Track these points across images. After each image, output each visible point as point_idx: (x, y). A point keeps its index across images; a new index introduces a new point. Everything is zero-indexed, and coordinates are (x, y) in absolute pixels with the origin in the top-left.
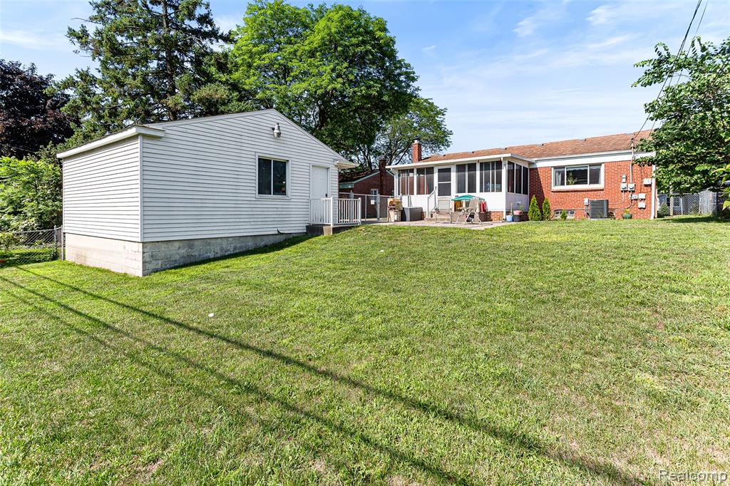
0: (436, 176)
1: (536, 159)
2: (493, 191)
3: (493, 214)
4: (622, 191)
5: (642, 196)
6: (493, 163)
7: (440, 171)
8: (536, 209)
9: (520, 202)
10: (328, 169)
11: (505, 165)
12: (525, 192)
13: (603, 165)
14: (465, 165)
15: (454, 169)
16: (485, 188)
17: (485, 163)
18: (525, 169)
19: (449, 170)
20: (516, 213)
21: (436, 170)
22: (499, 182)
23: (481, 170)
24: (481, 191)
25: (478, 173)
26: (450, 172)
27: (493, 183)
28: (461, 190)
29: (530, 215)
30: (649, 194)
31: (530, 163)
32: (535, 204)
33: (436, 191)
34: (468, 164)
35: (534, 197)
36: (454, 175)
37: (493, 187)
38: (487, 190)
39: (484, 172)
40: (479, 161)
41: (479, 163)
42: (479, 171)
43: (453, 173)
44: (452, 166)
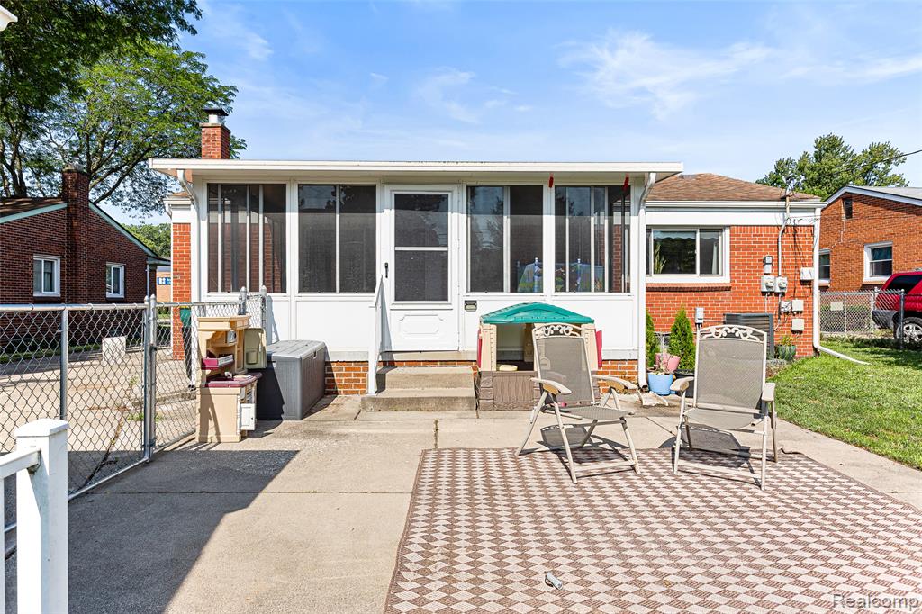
0: (385, 221)
2: (598, 288)
4: (764, 293)
5: (798, 305)
7: (402, 203)
13: (727, 231)
14: (499, 187)
15: (458, 199)
21: (385, 199)
23: (560, 211)
25: (549, 222)
26: (447, 211)
28: (485, 278)
30: (808, 300)
33: (386, 279)
34: (512, 187)
36: (458, 225)
38: (577, 284)
39: (567, 220)
40: (552, 179)
41: (553, 187)
42: (553, 217)
43: (455, 215)
44: (455, 189)
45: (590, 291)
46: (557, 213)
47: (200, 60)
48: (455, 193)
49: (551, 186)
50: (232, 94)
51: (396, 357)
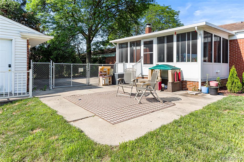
0: (142, 47)
1: (236, 31)
2: (189, 61)
3: (188, 83)
6: (189, 33)
7: (145, 43)
8: (236, 81)
9: (219, 71)
10: (12, 40)
11: (200, 35)
12: (225, 61)
14: (164, 37)
15: (155, 41)
16: (181, 59)
17: (181, 34)
18: (225, 41)
19: (151, 43)
20: (213, 84)
21: (142, 43)
22: (195, 52)
23: (178, 41)
24: (178, 61)
25: (175, 44)
26: (153, 44)
27: (189, 53)
28: (161, 59)
29: (229, 85)
31: (230, 35)
32: (235, 75)
33: (142, 60)
34: (167, 36)
35: (233, 68)
36: (155, 47)
37: (189, 57)
38: (183, 60)
39: (180, 43)
40: (176, 33)
41: (176, 34)
42: (176, 42)
43: (155, 44)
44: (154, 38)
45: (186, 62)
46: (177, 41)
47: (170, 7)
48: (155, 39)
49: (175, 34)
50: (179, 13)
51: (144, 76)
